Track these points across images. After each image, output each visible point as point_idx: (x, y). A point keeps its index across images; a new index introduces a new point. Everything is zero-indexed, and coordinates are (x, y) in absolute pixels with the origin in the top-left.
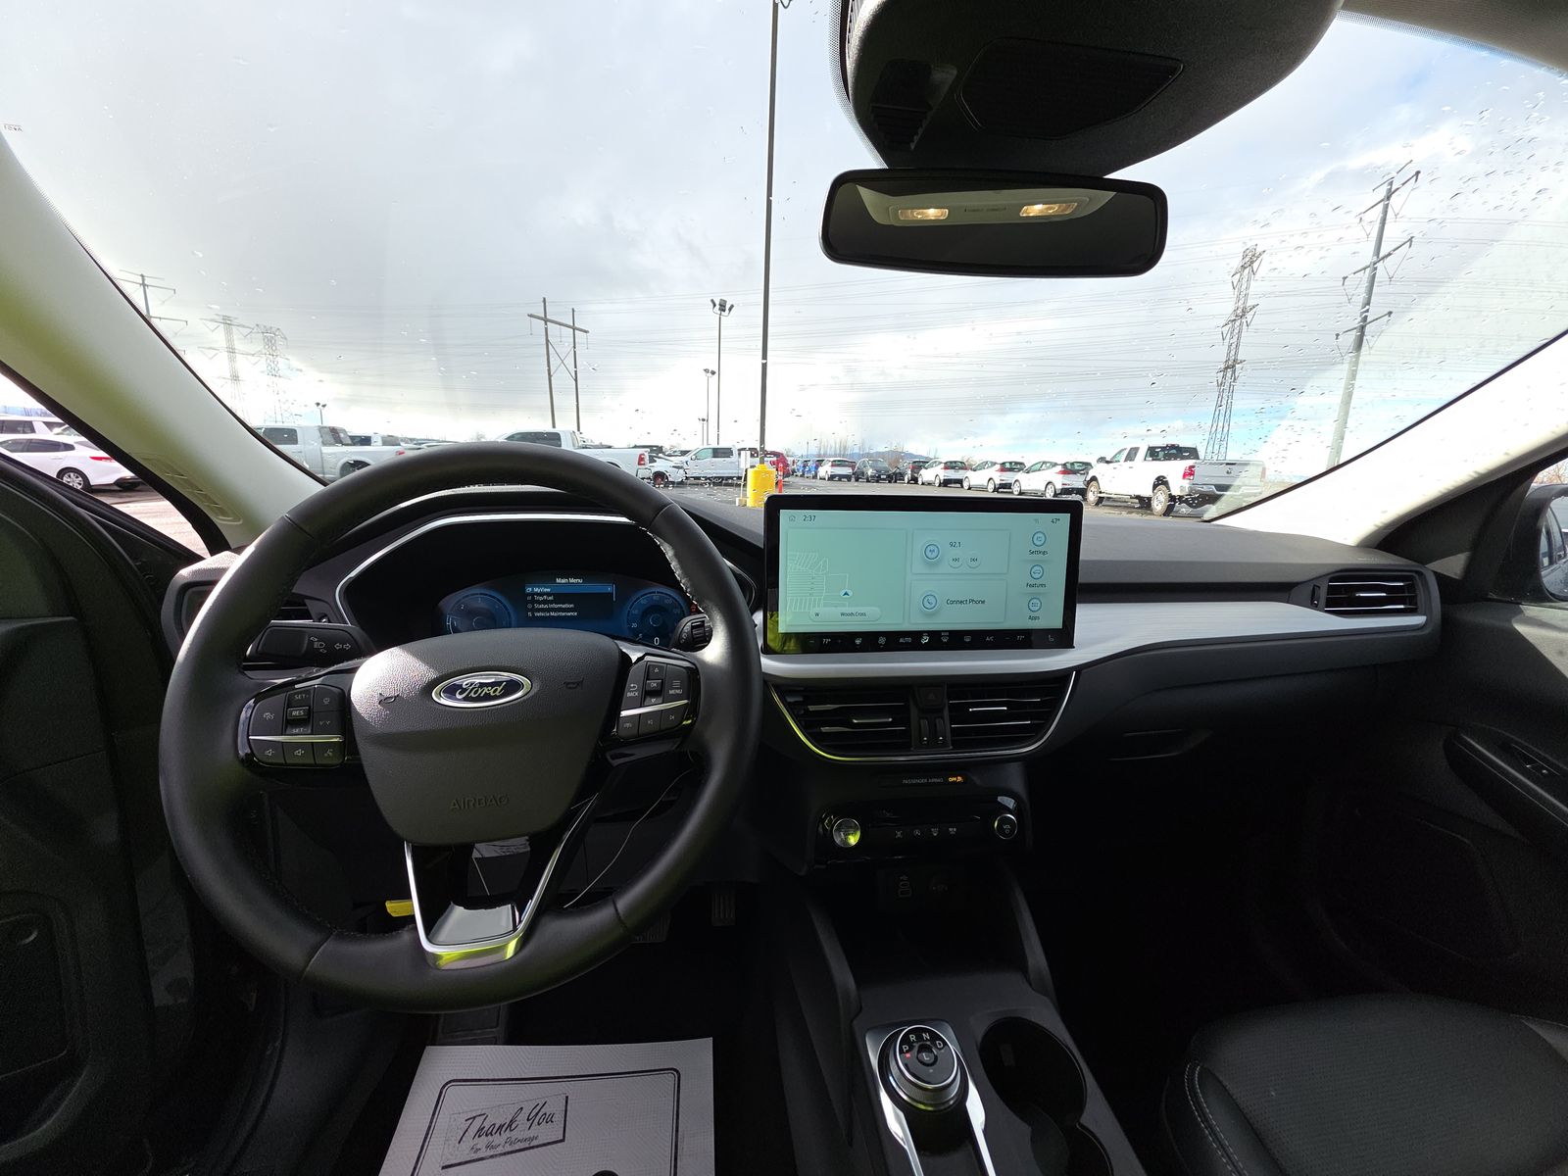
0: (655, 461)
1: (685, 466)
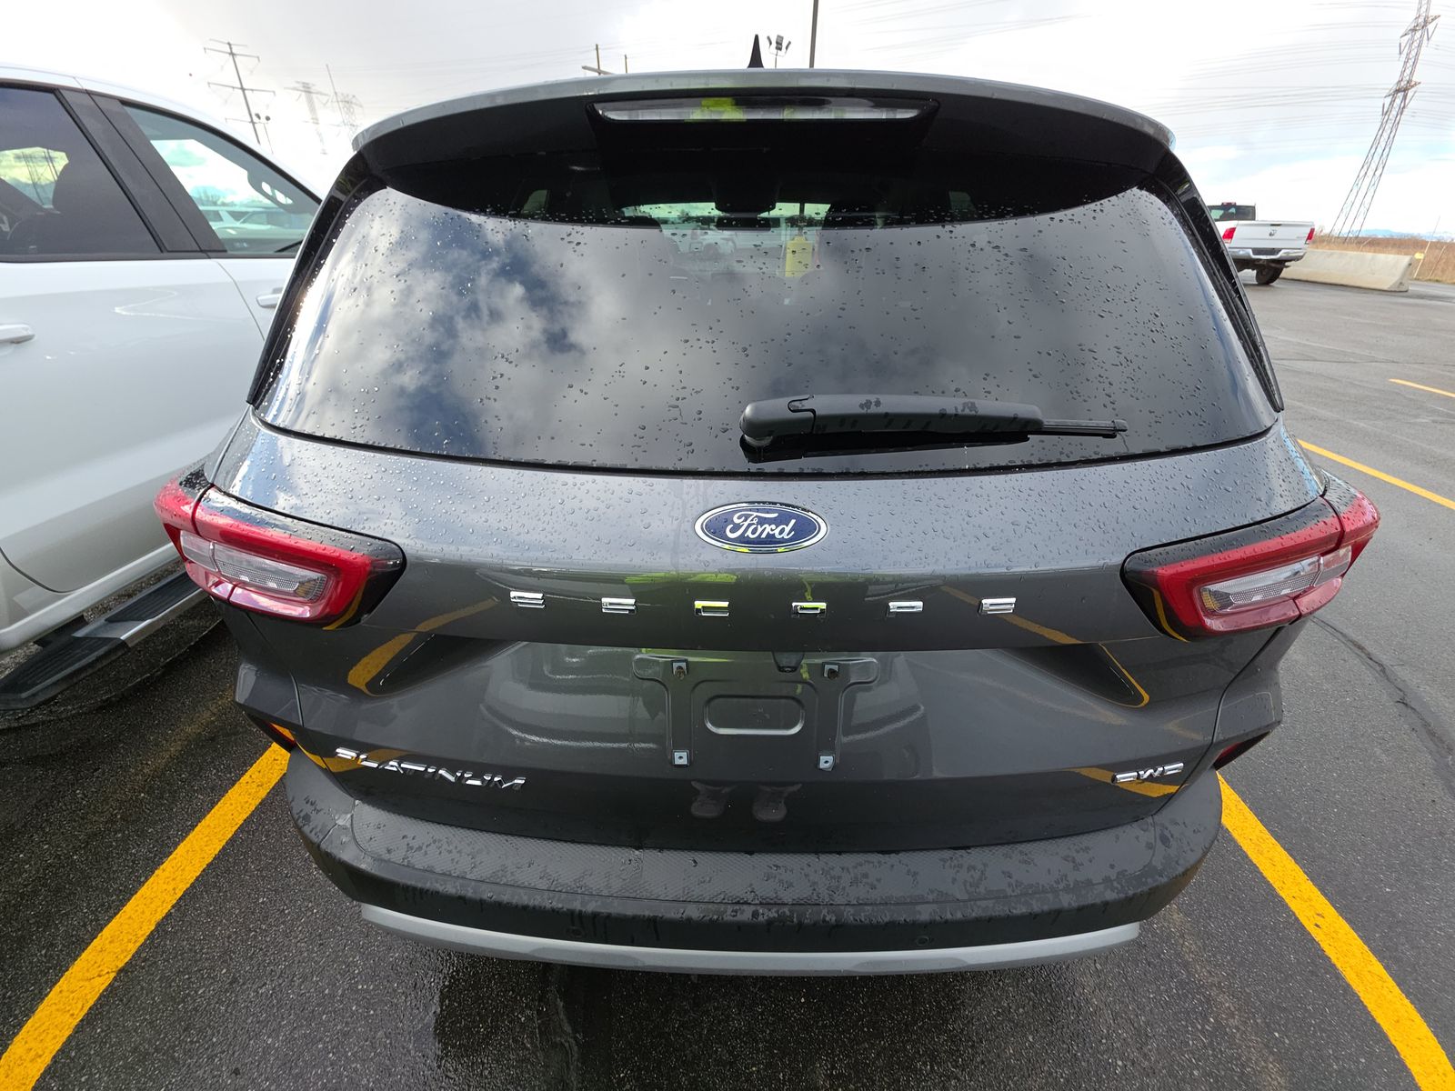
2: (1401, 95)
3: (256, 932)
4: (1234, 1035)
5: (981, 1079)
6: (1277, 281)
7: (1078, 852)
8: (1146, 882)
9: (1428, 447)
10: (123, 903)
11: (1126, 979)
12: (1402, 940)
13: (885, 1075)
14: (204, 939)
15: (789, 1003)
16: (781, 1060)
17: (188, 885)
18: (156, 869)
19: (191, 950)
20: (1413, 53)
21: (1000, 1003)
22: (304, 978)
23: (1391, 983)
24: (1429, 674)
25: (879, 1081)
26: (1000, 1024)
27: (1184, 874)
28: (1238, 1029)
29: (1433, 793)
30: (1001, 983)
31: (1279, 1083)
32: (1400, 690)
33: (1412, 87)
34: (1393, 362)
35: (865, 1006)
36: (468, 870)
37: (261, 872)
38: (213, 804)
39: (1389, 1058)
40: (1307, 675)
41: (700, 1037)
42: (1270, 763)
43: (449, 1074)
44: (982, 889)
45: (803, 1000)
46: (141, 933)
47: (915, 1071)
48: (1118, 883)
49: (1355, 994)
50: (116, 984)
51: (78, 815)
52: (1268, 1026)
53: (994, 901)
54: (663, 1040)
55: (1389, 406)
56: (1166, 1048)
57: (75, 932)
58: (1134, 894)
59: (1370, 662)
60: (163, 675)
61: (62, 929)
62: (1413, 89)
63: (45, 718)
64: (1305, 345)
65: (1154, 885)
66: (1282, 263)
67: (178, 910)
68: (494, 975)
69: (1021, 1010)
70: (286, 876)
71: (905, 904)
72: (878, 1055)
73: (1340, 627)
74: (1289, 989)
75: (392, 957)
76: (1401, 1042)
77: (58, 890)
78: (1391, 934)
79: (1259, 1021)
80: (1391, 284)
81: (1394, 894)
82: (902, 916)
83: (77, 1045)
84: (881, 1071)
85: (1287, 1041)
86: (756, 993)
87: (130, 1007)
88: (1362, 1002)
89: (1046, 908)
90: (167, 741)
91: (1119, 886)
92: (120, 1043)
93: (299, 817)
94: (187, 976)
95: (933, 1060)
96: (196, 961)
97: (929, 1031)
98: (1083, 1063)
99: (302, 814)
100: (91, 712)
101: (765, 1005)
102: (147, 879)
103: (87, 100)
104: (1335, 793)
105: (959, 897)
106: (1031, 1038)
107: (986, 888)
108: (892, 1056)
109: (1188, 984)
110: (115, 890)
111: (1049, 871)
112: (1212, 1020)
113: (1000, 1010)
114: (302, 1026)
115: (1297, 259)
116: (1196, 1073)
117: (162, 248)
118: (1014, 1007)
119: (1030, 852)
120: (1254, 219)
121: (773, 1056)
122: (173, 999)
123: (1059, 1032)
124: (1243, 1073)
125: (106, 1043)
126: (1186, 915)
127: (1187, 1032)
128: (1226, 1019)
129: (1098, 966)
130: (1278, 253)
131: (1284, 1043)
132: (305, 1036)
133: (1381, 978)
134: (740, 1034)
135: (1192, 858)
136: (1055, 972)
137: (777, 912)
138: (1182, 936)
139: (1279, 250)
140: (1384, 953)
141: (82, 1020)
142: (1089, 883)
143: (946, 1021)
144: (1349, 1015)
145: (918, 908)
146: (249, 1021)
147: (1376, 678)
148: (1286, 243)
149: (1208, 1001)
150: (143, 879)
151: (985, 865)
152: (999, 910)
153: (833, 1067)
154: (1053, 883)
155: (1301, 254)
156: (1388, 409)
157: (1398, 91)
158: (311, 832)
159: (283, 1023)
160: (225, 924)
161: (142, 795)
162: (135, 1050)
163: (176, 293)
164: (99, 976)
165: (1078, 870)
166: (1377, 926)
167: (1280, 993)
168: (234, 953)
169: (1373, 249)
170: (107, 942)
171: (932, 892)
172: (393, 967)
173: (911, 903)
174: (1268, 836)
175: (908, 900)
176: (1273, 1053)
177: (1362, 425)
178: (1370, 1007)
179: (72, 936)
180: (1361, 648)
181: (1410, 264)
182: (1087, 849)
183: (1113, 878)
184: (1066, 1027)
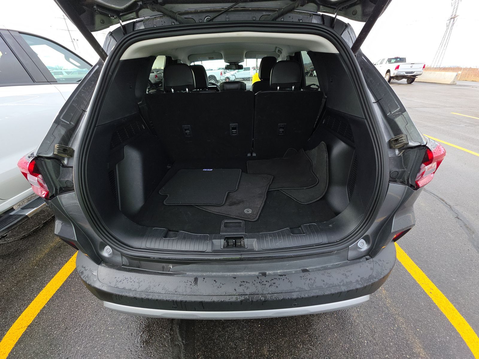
0: (226, 73)
1: (235, 75)
2: (452, 20)
3: (74, 311)
4: (404, 331)
5: (319, 349)
6: (414, 82)
7: (347, 272)
8: (371, 281)
9: (464, 134)
10: (29, 304)
11: (367, 313)
12: (460, 296)
13: (287, 350)
14: (56, 315)
15: (255, 327)
16: (252, 346)
17: (51, 297)
18: (40, 292)
19: (52, 319)
20: (456, 6)
21: (325, 323)
22: (90, 326)
23: (456, 311)
24: (466, 208)
25: (285, 352)
26: (326, 330)
27: (384, 278)
28: (405, 328)
29: (468, 247)
30: (326, 317)
31: (419, 346)
32: (456, 213)
33: (456, 17)
34: (452, 107)
35: (280, 327)
36: (137, 288)
37: (76, 291)
38: (60, 269)
39: (457, 337)
40: (426, 210)
41: (225, 340)
42: (414, 239)
43: (140, 357)
44: (314, 286)
45: (259, 326)
46: (35, 313)
47: (297, 347)
48: (361, 282)
49: (444, 315)
50: (27, 331)
51: (14, 275)
52: (415, 327)
53: (318, 290)
54: (212, 342)
55: (451, 121)
56: (381, 336)
57: (13, 314)
58: (366, 286)
59: (446, 205)
60: (43, 227)
61: (9, 313)
62: (456, 18)
63: (3, 242)
64: (423, 103)
65: (373, 282)
66: (415, 76)
67: (48, 305)
68: (155, 322)
69: (332, 325)
70: (84, 292)
71: (288, 292)
72: (285, 343)
73: (436, 194)
74: (422, 314)
75: (120, 318)
76: (461, 331)
77: (8, 300)
78: (455, 294)
79: (412, 325)
80: (451, 82)
81: (456, 281)
82: (287, 297)
83: (16, 351)
84: (286, 348)
85: (422, 332)
86: (244, 324)
87: (32, 338)
88: (447, 318)
89: (336, 292)
90: (44, 249)
91: (361, 283)
92: (29, 350)
93: (80, 273)
94: (51, 327)
95: (303, 343)
96: (54, 322)
97: (302, 334)
98: (353, 342)
99: (81, 271)
100: (18, 240)
101: (247, 328)
102: (37, 295)
103: (8, 33)
104: (436, 248)
105: (306, 289)
106: (336, 335)
107: (316, 285)
108: (289, 343)
109: (388, 314)
110: (26, 299)
111: (337, 279)
112: (396, 326)
113: (326, 326)
114: (90, 343)
115: (420, 75)
116: (391, 344)
117: (34, 81)
118: (330, 324)
119: (331, 273)
120: (405, 62)
121: (249, 345)
122: (46, 335)
123: (345, 332)
124: (407, 343)
125: (25, 350)
126: (387, 291)
127: (388, 330)
128: (401, 325)
129: (358, 309)
130: (413, 73)
131: (421, 332)
132: (91, 346)
133: (453, 310)
134: (238, 338)
135: (386, 272)
136: (344, 312)
137: (244, 297)
138: (386, 298)
139: (414, 72)
140: (454, 301)
141: (17, 343)
142: (351, 282)
143: (307, 330)
144: (443, 322)
145: (293, 293)
146: (72, 342)
147: (448, 210)
148: (416, 69)
149: (395, 320)
150: (35, 295)
151: (315, 278)
152: (320, 293)
153: (270, 348)
154: (339, 283)
155: (421, 73)
156: (451, 122)
157: (451, 18)
158: (84, 277)
159: (83, 342)
160: (64, 310)
161: (36, 267)
162: (34, 352)
163: (38, 97)
164: (22, 328)
165: (347, 278)
166: (450, 292)
167: (419, 316)
168: (67, 319)
169: (445, 71)
170: (24, 317)
171: (297, 288)
172: (121, 321)
173: (290, 292)
174: (414, 264)
175: (289, 291)
176: (417, 336)
177: (442, 128)
178: (450, 319)
179: (13, 315)
180: (443, 200)
181: (457, 75)
182: (350, 271)
183: (359, 280)
184: (347, 330)
